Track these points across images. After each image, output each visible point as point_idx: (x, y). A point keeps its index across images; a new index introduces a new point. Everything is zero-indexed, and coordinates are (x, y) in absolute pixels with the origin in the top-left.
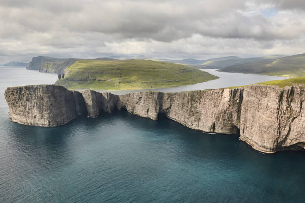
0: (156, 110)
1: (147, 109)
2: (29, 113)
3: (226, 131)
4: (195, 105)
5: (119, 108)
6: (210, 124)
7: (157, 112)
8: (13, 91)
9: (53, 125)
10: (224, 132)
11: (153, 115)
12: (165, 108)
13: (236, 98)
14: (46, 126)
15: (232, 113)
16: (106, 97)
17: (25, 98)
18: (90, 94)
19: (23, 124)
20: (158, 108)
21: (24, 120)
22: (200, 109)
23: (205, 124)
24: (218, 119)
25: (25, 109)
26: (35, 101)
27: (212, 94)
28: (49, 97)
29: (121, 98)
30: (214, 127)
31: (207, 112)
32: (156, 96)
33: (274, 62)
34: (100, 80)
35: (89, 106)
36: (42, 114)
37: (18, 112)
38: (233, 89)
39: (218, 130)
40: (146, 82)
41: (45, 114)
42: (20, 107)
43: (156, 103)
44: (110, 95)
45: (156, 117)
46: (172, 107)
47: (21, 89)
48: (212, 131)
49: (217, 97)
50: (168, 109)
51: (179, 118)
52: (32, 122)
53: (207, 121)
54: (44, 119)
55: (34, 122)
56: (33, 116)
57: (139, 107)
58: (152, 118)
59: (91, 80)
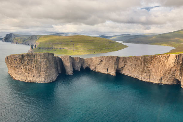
0: (115, 68)
1: (107, 68)
2: (29, 73)
3: (170, 83)
4: (147, 65)
5: (84, 67)
6: (159, 78)
7: (115, 70)
8: (16, 57)
9: (47, 81)
10: (168, 83)
11: (112, 72)
12: (120, 67)
13: (179, 61)
14: (43, 82)
15: (175, 70)
16: (77, 60)
17: (26, 62)
18: (69, 58)
19: (24, 81)
20: (116, 67)
21: (25, 78)
22: (151, 68)
23: (154, 78)
24: (164, 75)
25: (26, 70)
26: (34, 64)
27: (161, 58)
28: (46, 62)
29: (86, 61)
30: (161, 79)
31: (156, 70)
32: (115, 59)
33: (154, 37)
34: (60, 49)
35: (67, 67)
36: (39, 74)
37: (20, 73)
38: (178, 55)
39: (164, 82)
40: (91, 50)
41: (43, 74)
42: (22, 69)
43: (115, 64)
44: (80, 59)
45: (115, 73)
46: (125, 66)
47: (23, 56)
48: (160, 82)
49: (164, 60)
50: (122, 67)
51: (131, 73)
52: (31, 79)
53: (156, 76)
54: (41, 77)
55: (33, 79)
56: (32, 75)
57: (101, 66)
58: (111, 74)
59: (55, 48)
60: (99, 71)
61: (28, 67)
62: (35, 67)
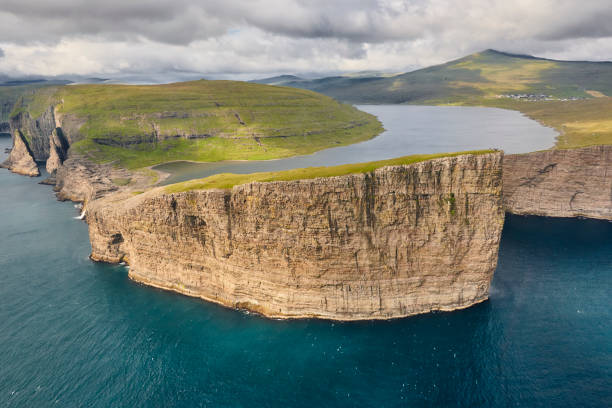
2: (395, 272)
11: (601, 209)
14: (467, 305)
17: (387, 216)
21: (370, 303)
34: (193, 138)
54: (463, 281)
55: (415, 301)
56: (416, 279)
57: (538, 191)
58: (597, 216)
59: (167, 137)
60: (527, 210)
61: (393, 242)
62: (440, 235)
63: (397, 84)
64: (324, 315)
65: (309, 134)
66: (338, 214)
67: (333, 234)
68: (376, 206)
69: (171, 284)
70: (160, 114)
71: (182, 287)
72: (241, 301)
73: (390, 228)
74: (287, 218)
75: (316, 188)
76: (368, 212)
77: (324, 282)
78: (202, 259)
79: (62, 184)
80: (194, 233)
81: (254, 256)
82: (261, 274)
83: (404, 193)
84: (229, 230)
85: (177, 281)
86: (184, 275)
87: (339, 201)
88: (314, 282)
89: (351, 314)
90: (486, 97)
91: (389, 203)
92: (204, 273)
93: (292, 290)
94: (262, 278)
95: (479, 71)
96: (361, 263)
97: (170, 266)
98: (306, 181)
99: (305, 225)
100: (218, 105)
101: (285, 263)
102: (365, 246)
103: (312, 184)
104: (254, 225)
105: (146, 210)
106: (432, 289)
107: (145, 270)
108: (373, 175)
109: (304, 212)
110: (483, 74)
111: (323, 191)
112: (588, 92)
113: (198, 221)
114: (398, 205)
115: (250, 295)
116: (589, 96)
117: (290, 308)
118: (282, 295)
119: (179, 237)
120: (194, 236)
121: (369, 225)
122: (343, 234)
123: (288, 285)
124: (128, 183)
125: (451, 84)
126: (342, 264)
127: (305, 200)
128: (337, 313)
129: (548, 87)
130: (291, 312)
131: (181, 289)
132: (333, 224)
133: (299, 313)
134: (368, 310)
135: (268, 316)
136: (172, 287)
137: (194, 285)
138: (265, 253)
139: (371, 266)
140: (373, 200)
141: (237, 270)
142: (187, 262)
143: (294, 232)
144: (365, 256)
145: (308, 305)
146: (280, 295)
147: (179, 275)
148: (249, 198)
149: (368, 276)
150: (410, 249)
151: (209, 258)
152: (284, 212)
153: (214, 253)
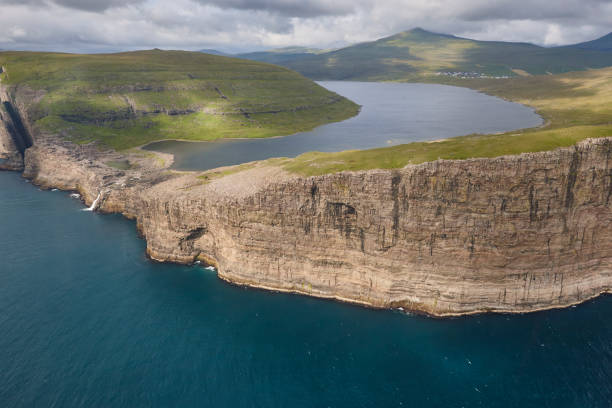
59: (145, 113)
63: (331, 60)
64: (500, 308)
65: (298, 110)
66: (541, 194)
67: (532, 217)
68: (576, 184)
69: (290, 285)
70: (132, 87)
71: (307, 288)
72: (397, 300)
73: (583, 207)
74: (483, 201)
75: (523, 164)
76: (569, 191)
77: (509, 272)
78: (342, 253)
79: (35, 169)
80: (337, 223)
81: (426, 247)
82: (430, 267)
83: (604, 168)
84: (396, 219)
85: (302, 281)
86: (312, 273)
87: (547, 180)
88: (497, 273)
89: (530, 305)
90: (421, 74)
91: (588, 180)
92: (343, 270)
93: (466, 284)
94: (431, 272)
95: (407, 49)
96: (553, 247)
97: (293, 263)
98: (512, 157)
99: (503, 208)
100: (192, 78)
101: (466, 253)
102: (561, 230)
103: (520, 160)
104: (434, 211)
105: (269, 198)
106: (604, 271)
107: (250, 270)
108: (577, 148)
109: (506, 193)
110: (411, 52)
111: (532, 169)
112: (516, 71)
113: (344, 209)
114: (597, 182)
115: (411, 292)
116: (516, 74)
117: (463, 304)
118: (455, 289)
119: (315, 230)
120: (336, 227)
121: (567, 206)
122: (543, 217)
123: (464, 278)
124: (128, 165)
125: (385, 61)
126: (533, 251)
127: (508, 180)
128: (516, 305)
129: (478, 65)
130: (464, 308)
131: (307, 289)
132: (534, 206)
133: (471, 308)
134: (548, 299)
135: (437, 315)
136: (292, 288)
137: (327, 284)
138: (442, 243)
139: (562, 251)
140: (575, 177)
141: (397, 264)
142: (320, 258)
143: (490, 217)
144: (558, 240)
145: (483, 300)
146: (450, 289)
147: (305, 273)
148: (433, 179)
149: (557, 262)
150: (596, 230)
151: (352, 252)
152: (478, 194)
153: (362, 247)
